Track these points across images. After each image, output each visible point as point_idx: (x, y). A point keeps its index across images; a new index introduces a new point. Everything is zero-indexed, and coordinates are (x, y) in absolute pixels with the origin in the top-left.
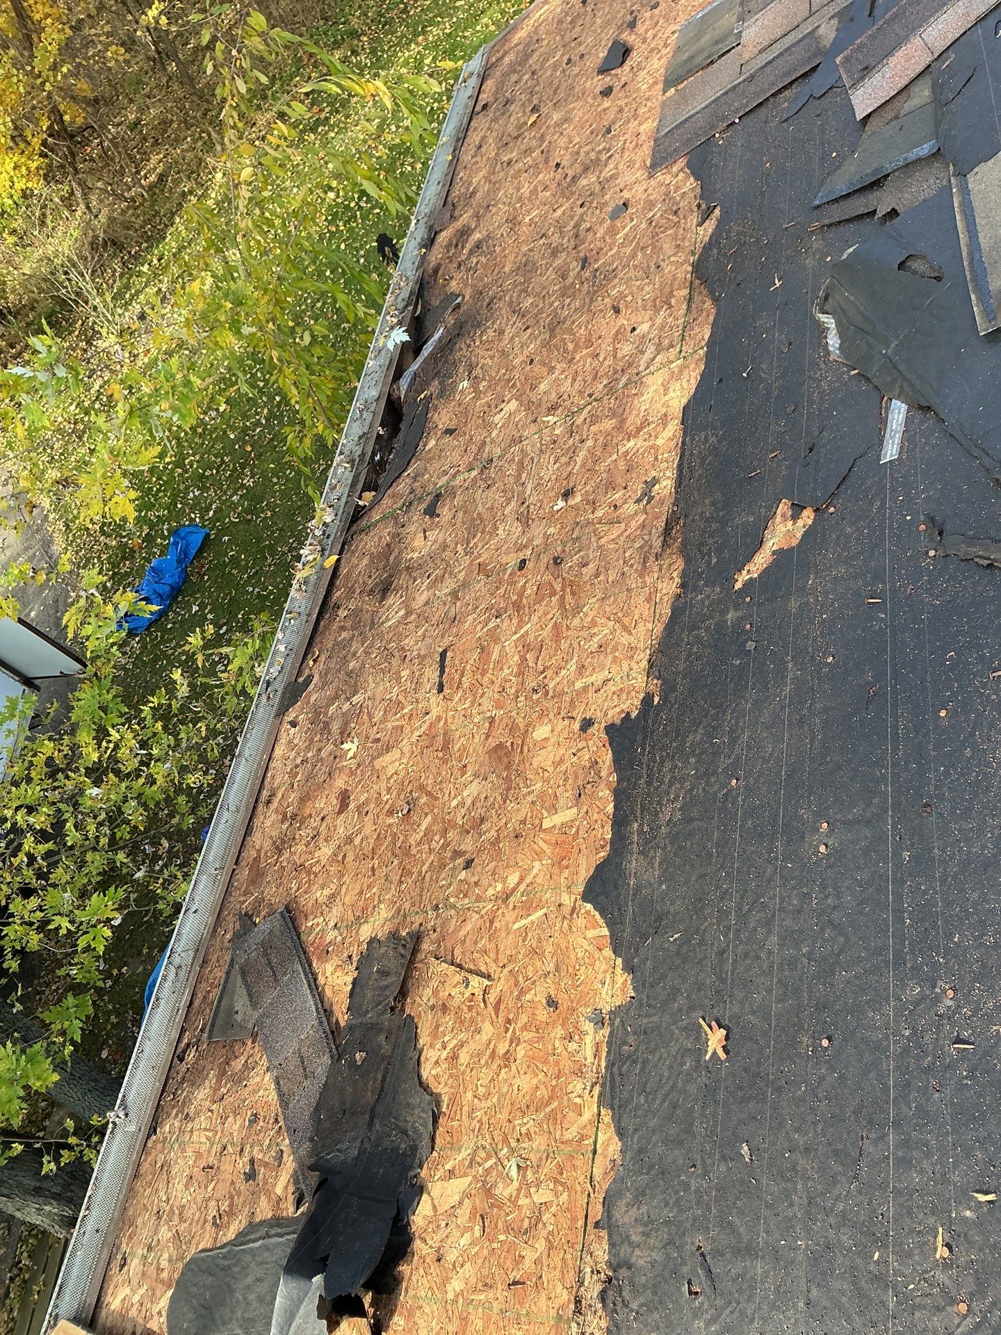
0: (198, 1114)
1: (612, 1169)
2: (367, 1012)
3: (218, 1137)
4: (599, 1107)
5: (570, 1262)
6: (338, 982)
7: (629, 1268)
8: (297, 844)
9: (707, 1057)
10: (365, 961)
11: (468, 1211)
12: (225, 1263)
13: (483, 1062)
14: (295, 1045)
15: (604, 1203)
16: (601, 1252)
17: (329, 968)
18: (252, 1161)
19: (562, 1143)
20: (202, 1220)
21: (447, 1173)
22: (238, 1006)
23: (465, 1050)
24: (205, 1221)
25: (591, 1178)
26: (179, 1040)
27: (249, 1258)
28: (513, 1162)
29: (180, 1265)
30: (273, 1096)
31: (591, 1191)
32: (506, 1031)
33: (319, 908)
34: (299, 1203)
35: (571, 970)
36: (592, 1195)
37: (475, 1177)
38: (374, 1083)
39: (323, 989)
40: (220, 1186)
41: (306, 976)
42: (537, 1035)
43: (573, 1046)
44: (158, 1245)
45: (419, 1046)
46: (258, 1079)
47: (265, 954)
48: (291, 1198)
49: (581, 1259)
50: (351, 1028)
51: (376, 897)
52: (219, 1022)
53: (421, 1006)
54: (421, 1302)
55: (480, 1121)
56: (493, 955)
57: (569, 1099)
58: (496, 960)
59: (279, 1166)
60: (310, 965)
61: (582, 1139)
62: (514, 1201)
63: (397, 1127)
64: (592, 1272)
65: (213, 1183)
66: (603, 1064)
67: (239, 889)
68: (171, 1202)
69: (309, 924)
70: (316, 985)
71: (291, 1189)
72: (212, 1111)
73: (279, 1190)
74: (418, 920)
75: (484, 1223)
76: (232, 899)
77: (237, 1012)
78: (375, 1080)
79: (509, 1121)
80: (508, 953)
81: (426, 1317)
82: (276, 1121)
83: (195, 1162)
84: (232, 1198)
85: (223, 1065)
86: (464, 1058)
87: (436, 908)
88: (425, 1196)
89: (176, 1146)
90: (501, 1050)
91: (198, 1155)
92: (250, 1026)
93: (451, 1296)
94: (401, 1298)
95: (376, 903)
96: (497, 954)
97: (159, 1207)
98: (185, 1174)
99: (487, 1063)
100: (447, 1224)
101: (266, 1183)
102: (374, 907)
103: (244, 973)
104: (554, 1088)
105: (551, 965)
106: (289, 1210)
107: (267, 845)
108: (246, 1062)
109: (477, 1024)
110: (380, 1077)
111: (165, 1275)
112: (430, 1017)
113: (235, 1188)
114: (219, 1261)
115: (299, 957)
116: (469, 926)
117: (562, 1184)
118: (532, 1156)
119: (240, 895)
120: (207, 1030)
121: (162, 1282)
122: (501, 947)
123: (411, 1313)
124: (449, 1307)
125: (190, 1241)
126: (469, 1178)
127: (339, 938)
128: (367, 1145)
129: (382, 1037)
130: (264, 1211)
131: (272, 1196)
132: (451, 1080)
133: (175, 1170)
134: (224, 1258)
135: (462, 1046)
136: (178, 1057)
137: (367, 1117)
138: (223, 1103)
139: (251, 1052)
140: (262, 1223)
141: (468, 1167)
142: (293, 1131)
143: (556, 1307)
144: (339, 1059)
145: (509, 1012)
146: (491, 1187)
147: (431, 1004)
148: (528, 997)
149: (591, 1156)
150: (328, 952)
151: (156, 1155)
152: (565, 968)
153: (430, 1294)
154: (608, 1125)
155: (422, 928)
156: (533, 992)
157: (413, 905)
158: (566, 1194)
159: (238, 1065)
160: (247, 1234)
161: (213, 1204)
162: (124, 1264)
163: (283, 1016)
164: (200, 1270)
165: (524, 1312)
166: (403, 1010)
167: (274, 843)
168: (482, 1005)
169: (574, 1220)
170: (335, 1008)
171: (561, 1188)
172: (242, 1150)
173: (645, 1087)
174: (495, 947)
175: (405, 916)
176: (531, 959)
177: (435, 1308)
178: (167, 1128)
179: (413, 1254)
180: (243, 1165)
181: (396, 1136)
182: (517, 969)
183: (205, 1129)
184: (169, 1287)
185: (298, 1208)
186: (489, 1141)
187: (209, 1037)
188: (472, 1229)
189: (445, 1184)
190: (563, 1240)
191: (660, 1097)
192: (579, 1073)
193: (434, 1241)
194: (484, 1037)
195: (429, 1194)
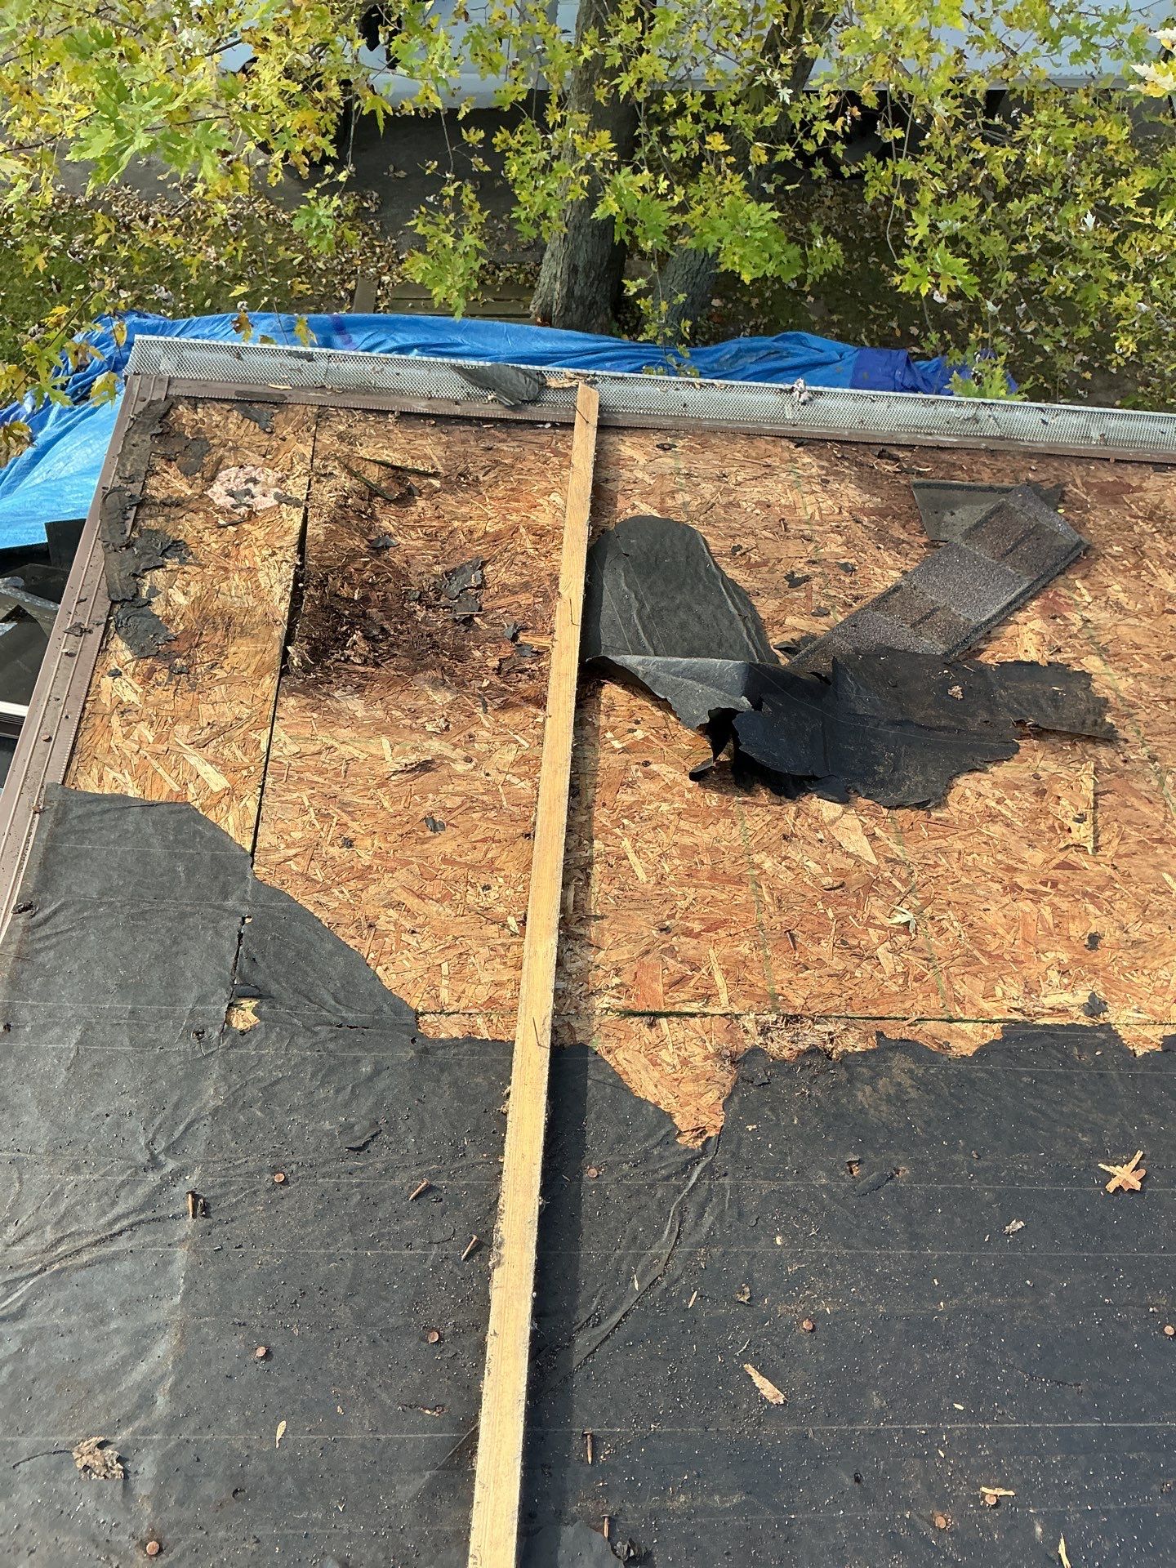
0: (833, 494)
1: (940, 1046)
2: (1006, 689)
3: (817, 528)
4: (1000, 1021)
5: (831, 1004)
6: (1025, 640)
7: (849, 1081)
8: (1165, 539)
9: (1102, 1166)
10: (1059, 671)
11: (843, 866)
12: (703, 573)
13: (999, 856)
14: (942, 602)
15: (902, 1040)
16: (853, 1043)
17: (1038, 624)
18: (807, 579)
19: (948, 978)
20: (733, 532)
21: (871, 832)
22: (960, 514)
23: (1004, 830)
24: (733, 537)
25: (923, 1019)
26: (899, 446)
27: (716, 602)
28: (908, 916)
29: (684, 518)
30: (880, 587)
31: (910, 1021)
32: (1044, 884)
33: (1099, 591)
34: (788, 650)
35: (1140, 962)
36: (905, 1023)
37: (878, 867)
38: (935, 717)
39: (1011, 623)
40: (771, 545)
41: (1021, 595)
42: (1052, 926)
43: (1054, 976)
44: (694, 485)
45: (989, 766)
46: (890, 562)
47: (1029, 533)
48: (787, 637)
49: (839, 1017)
50: (982, 670)
51: (1138, 670)
52: (934, 493)
53: (1034, 760)
54: (740, 823)
55: (936, 865)
56: (1123, 850)
57: (995, 980)
58: (1118, 856)
59: (813, 614)
60: (1033, 598)
61: (960, 1002)
62: (870, 923)
63: (898, 756)
64: (830, 1033)
65: (771, 536)
66: (1048, 1021)
67: (1088, 475)
68: (738, 488)
69: (1078, 584)
70: (1013, 613)
71: (796, 636)
72: (840, 512)
73: (790, 621)
74: (1128, 734)
75: (837, 888)
76: (1074, 468)
77: (953, 514)
78: (938, 717)
79: (949, 903)
80: (1132, 871)
81: (727, 832)
82: (856, 599)
83: (785, 506)
84: (765, 563)
85: (890, 511)
86: (996, 830)
87: (1153, 759)
88: (839, 807)
89: (792, 477)
90: (1020, 879)
91: (793, 508)
92: (943, 536)
93: (757, 858)
94: (736, 798)
95: (1132, 671)
96: (1126, 855)
97: (730, 473)
98: (769, 497)
99: (1000, 862)
100: (821, 841)
101: (792, 602)
102: (1126, 670)
103: (998, 510)
104: (1000, 957)
105: (1137, 935)
106: (775, 639)
107: (1152, 498)
108: (904, 541)
109: (1038, 841)
110: (943, 723)
111: (670, 503)
112: (1026, 775)
113: (774, 564)
114: (702, 565)
115: (1038, 580)
116: (1146, 810)
117: (905, 982)
118: (921, 938)
119: (1082, 477)
120: (922, 480)
121: (663, 501)
122: (1136, 860)
123: (726, 813)
124: (746, 858)
125: (709, 524)
126: (874, 861)
127: (1074, 629)
128: (870, 726)
129: (985, 716)
130: (766, 607)
131: (782, 614)
132: (967, 817)
133: (769, 482)
134: (707, 570)
135: (1008, 826)
136: (883, 451)
137: (899, 718)
138: (852, 524)
139: (916, 545)
140: (752, 607)
141: (886, 858)
142: (853, 622)
143: (784, 992)
144: (948, 665)
145: (1066, 883)
146: (875, 891)
147: (1040, 773)
148: (1091, 908)
149: (945, 1017)
150: (1054, 618)
151: (776, 455)
152: (1140, 954)
153: (750, 833)
154: (984, 1036)
155: (1122, 743)
156: (1099, 913)
157: (1147, 725)
158: (897, 989)
159: (897, 532)
160: (739, 594)
161: (752, 541)
162: (665, 449)
163: (967, 577)
164: (688, 545)
165: (768, 953)
166: (1022, 737)
167: (1157, 507)
168: (1062, 845)
169: (875, 1003)
170: (996, 643)
171: (901, 981)
172: (814, 562)
173: (1041, 1081)
174: (1134, 851)
175: (1129, 716)
176: (1135, 904)
177: (740, 842)
178: (807, 460)
179: (780, 805)
180: (801, 568)
181: (889, 757)
182: (1117, 886)
183: (820, 509)
184: (661, 511)
185: (780, 649)
186: (920, 880)
187: (916, 486)
188: (827, 874)
189: (860, 831)
190: (850, 992)
191: (1038, 1103)
192: (1030, 990)
193: (802, 827)
194: (1027, 854)
195: (844, 813)
